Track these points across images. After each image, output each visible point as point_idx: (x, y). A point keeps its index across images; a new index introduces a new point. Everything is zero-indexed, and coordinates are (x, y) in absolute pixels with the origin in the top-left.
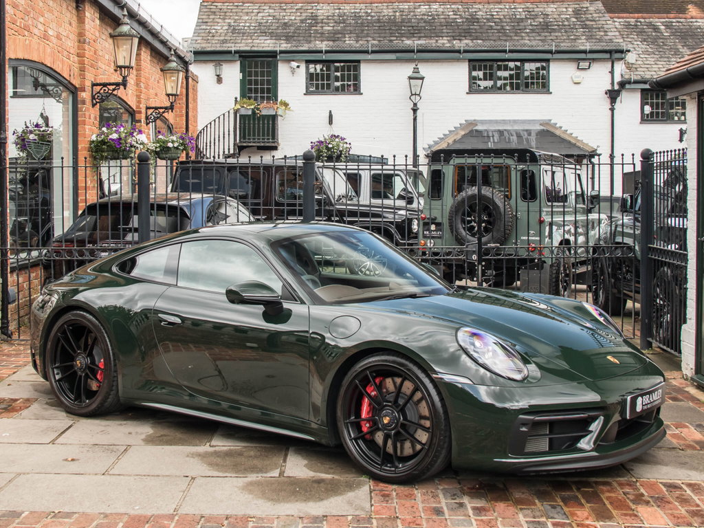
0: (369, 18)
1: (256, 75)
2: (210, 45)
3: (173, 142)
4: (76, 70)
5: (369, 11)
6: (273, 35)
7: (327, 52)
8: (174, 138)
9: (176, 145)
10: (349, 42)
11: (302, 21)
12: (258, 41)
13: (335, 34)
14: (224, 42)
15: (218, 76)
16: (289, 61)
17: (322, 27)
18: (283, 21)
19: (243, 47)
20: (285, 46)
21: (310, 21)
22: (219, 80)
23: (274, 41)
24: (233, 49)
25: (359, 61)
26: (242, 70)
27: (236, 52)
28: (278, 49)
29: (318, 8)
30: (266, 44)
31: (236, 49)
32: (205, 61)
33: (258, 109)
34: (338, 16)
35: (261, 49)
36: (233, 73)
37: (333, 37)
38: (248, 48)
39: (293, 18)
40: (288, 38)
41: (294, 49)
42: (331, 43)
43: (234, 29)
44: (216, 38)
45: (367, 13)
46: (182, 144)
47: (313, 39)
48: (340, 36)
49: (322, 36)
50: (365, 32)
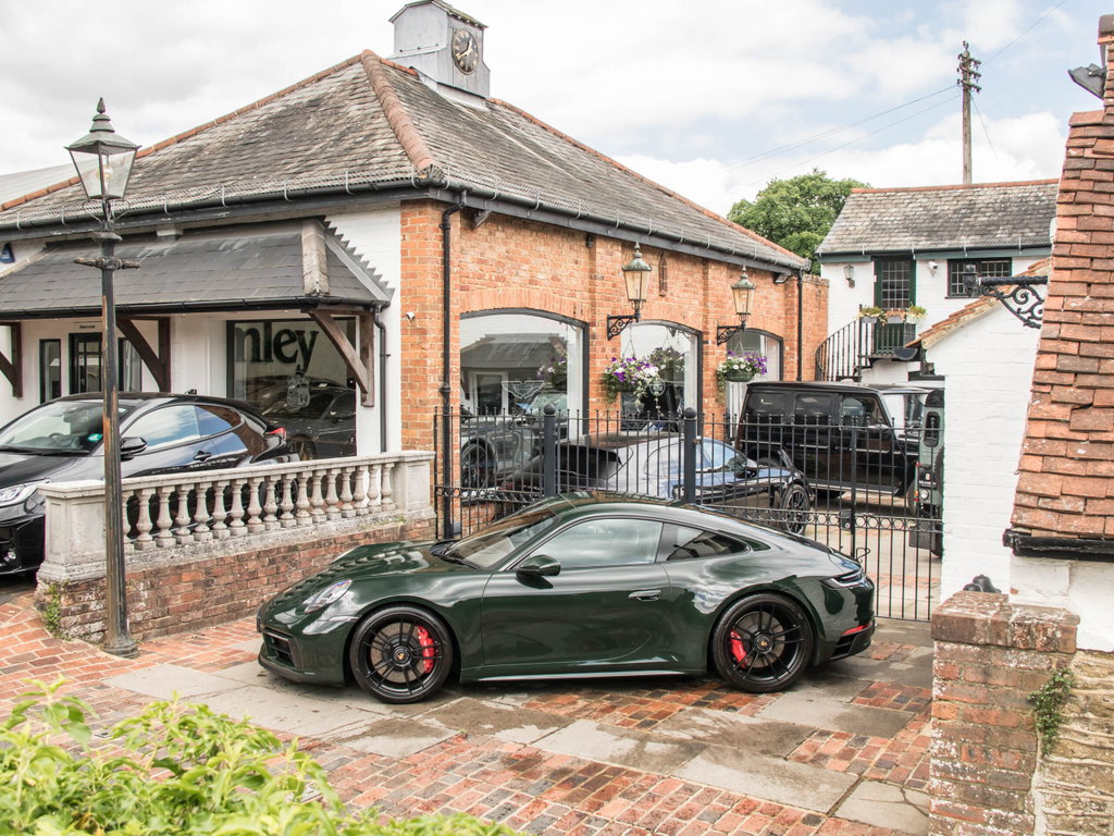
0: (1037, 203)
1: (892, 277)
2: (841, 245)
3: (739, 364)
4: (586, 306)
5: (1040, 194)
6: (916, 231)
7: (969, 249)
8: (742, 360)
9: (743, 367)
10: (1002, 237)
11: (955, 212)
12: (896, 239)
13: (988, 225)
14: (858, 241)
15: (849, 279)
16: (927, 261)
17: (976, 218)
18: (933, 212)
19: (876, 247)
20: (924, 244)
21: (963, 211)
22: (852, 284)
23: (914, 238)
24: (863, 250)
25: (1010, 259)
26: (877, 272)
27: (867, 253)
28: (913, 248)
29: (981, 193)
30: (904, 242)
31: (867, 249)
32: (837, 264)
33: (883, 317)
34: (1001, 202)
35: (895, 248)
36: (866, 275)
37: (985, 230)
38: (881, 248)
39: (946, 208)
40: (931, 233)
41: (933, 247)
42: (978, 238)
43: (876, 225)
44: (851, 237)
45: (1037, 196)
46: (751, 366)
47: (959, 233)
48: (993, 228)
49: (971, 229)
50: (1025, 222)
